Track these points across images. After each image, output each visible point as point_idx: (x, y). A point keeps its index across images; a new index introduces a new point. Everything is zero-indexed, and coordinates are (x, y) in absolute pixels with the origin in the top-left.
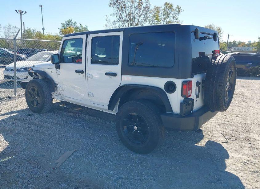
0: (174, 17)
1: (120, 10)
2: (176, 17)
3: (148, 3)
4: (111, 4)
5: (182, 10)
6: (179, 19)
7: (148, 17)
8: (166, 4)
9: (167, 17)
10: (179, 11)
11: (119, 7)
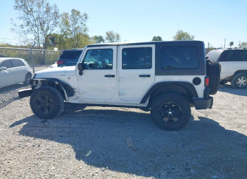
0: (82, 23)
1: (28, 14)
2: (84, 24)
3: (56, 9)
4: (17, 7)
5: (89, 17)
6: (86, 25)
7: (58, 23)
8: (73, 11)
9: (76, 23)
10: (86, 18)
11: (26, 10)
